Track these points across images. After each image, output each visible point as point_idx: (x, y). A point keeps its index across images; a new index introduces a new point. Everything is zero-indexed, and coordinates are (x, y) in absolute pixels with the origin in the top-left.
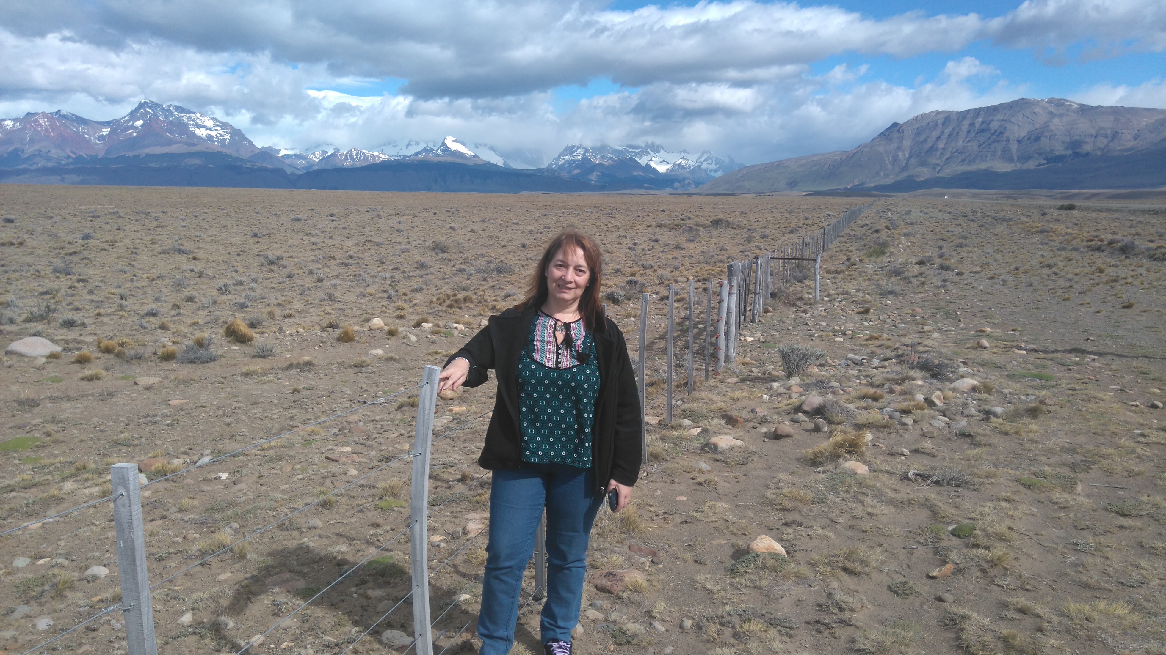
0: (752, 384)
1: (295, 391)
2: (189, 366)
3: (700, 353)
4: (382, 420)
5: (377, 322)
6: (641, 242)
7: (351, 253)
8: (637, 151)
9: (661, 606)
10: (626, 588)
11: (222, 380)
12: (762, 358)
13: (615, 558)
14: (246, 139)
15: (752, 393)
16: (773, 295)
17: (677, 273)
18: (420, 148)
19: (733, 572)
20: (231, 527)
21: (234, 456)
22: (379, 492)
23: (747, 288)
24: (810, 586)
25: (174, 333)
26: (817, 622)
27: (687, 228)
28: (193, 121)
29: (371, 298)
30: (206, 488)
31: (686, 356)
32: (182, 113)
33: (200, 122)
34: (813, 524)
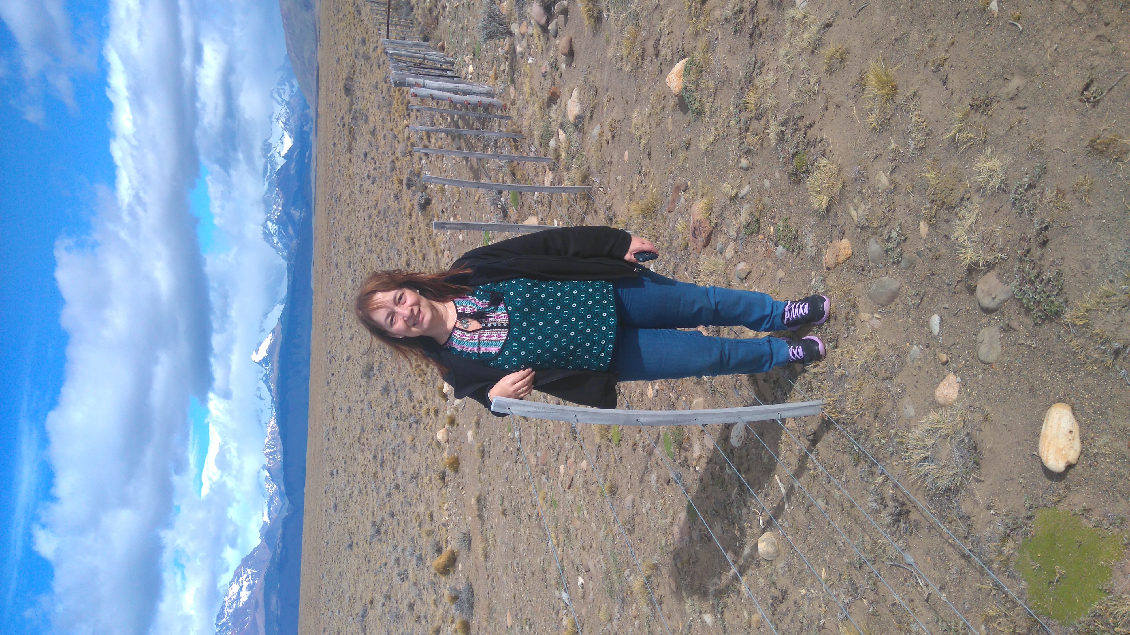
0: (516, 73)
1: (504, 513)
2: (475, 608)
3: (483, 122)
4: (536, 434)
5: (440, 435)
6: (367, 170)
7: (371, 457)
8: (269, 167)
9: (726, 187)
10: (708, 218)
11: (490, 579)
12: (491, 58)
13: (679, 227)
14: (252, 553)
15: (526, 75)
16: (426, 39)
17: (400, 136)
18: (264, 387)
19: (699, 113)
20: (628, 576)
21: (563, 571)
22: (604, 442)
23: (418, 65)
24: (717, 39)
25: (443, 622)
26: (751, 36)
27: (354, 122)
28: (232, 603)
29: (416, 440)
30: (591, 596)
31: (486, 137)
32: (224, 614)
33: (234, 597)
34: (658, 28)
